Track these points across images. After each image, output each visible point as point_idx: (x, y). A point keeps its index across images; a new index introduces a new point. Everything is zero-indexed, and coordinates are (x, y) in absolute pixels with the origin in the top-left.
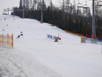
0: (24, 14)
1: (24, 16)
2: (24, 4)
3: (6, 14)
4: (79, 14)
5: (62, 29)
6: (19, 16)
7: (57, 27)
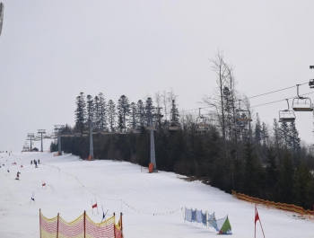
0: (92, 148)
1: (92, 154)
2: (91, 115)
3: (36, 150)
4: (262, 142)
5: (222, 189)
6: (75, 153)
7: (205, 182)
